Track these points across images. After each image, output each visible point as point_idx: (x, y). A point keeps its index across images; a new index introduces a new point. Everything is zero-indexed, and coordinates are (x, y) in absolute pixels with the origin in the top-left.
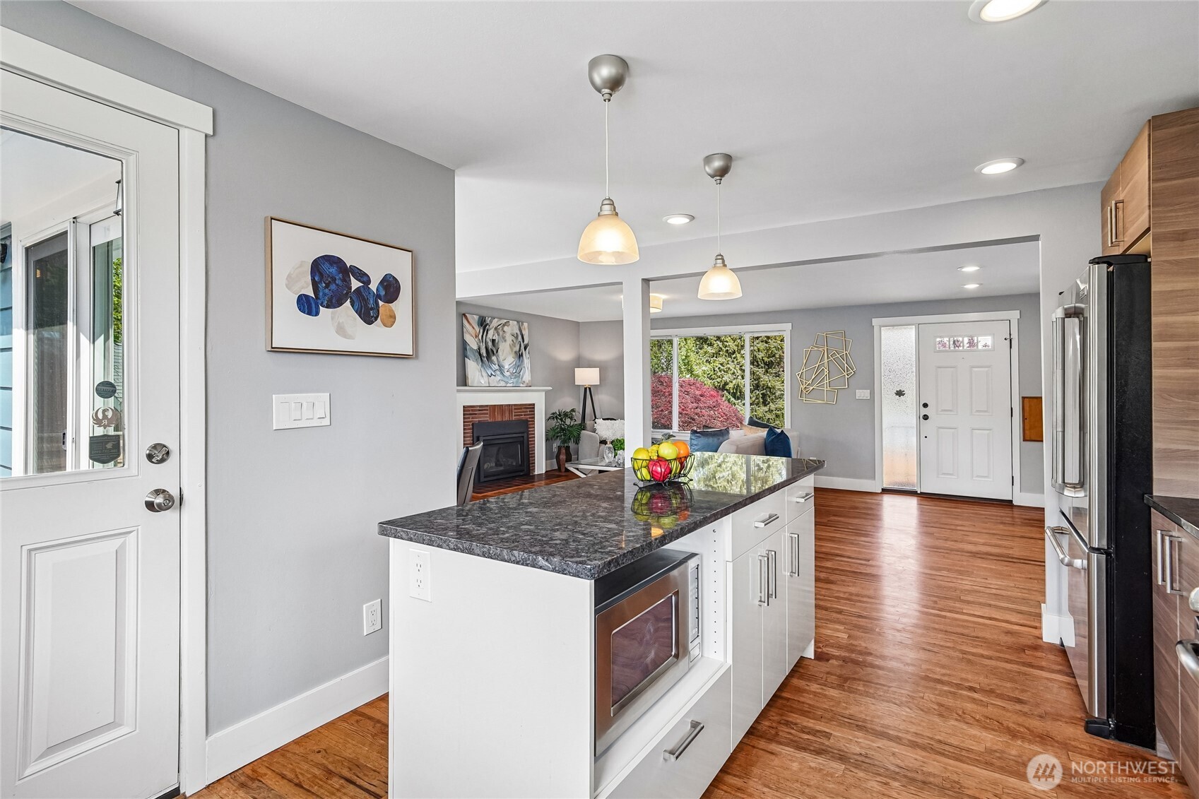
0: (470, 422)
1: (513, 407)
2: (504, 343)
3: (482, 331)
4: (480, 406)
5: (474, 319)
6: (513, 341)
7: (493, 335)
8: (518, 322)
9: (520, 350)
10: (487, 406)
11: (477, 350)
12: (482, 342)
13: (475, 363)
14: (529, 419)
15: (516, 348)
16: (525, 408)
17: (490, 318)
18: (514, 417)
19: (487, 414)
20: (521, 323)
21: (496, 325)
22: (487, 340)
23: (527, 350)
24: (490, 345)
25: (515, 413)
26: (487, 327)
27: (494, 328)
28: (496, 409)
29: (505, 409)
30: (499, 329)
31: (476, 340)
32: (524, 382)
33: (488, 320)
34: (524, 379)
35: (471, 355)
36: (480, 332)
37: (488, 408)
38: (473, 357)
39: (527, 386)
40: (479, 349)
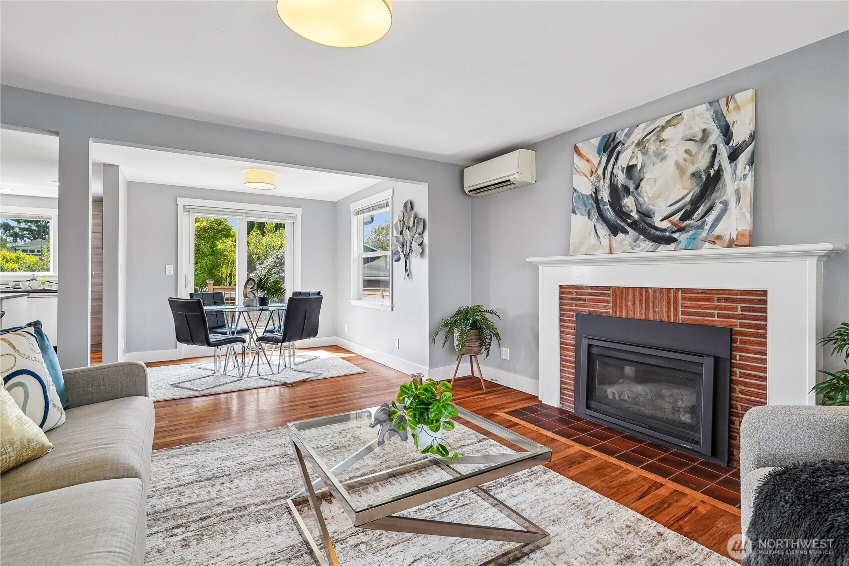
0: (574, 311)
1: (680, 294)
2: (659, 165)
3: (605, 159)
4: (592, 288)
5: (590, 147)
6: (688, 152)
7: (632, 158)
8: (711, 103)
9: (712, 164)
10: (608, 288)
11: (591, 195)
12: (604, 178)
13: (586, 217)
14: (739, 329)
15: (696, 166)
16: (727, 300)
17: (627, 130)
18: (681, 316)
19: (607, 302)
20: (723, 102)
21: (640, 137)
22: (615, 171)
23: (744, 158)
24: (621, 178)
25: (686, 307)
26: (619, 148)
27: (634, 144)
28: (628, 295)
29: (655, 298)
30: (649, 140)
31: (592, 179)
32: (719, 237)
33: (621, 137)
34: (718, 231)
35: (580, 207)
36: (600, 162)
37: (611, 292)
38: (583, 208)
39: (730, 246)
40: (596, 192)
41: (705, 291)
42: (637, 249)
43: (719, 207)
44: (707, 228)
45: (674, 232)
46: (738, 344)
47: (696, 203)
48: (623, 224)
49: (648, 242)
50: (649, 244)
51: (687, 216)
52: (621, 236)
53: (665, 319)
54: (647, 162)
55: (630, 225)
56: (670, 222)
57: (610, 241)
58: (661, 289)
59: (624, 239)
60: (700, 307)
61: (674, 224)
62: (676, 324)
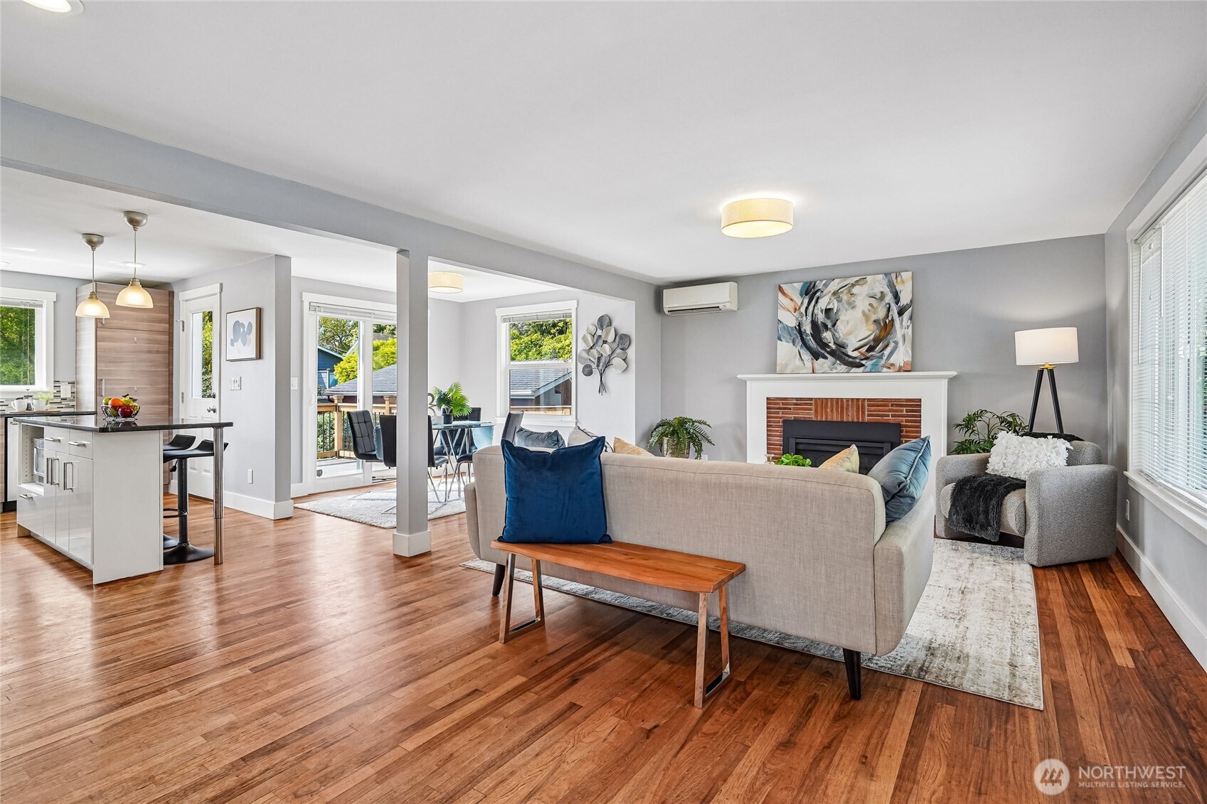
0: (780, 418)
1: (866, 402)
2: (850, 312)
3: (806, 301)
4: (797, 399)
5: (794, 290)
6: (870, 305)
7: (829, 303)
8: (886, 275)
9: (887, 316)
10: (811, 399)
11: (795, 327)
12: (806, 315)
13: (791, 344)
14: (904, 423)
15: (876, 315)
16: (897, 405)
17: (824, 281)
18: (866, 417)
19: (810, 409)
20: (893, 276)
21: (836, 288)
22: (816, 311)
23: (906, 315)
24: (821, 317)
25: (871, 411)
26: (818, 294)
27: (830, 294)
28: (827, 404)
29: (848, 405)
30: (842, 292)
31: (795, 314)
32: (892, 365)
33: (820, 285)
34: (892, 360)
35: (785, 335)
36: (802, 303)
37: (813, 402)
38: (788, 337)
39: (899, 371)
40: (799, 326)
41: (883, 400)
42: (834, 371)
43: (892, 345)
44: (885, 358)
45: (862, 360)
46: (904, 433)
47: (877, 341)
48: (823, 352)
49: (843, 366)
50: (844, 367)
51: (871, 349)
52: (821, 360)
53: (855, 420)
54: (841, 308)
55: (828, 353)
56: (859, 352)
57: (812, 364)
58: (853, 399)
59: (824, 363)
60: (880, 411)
61: (861, 354)
62: (863, 423)
